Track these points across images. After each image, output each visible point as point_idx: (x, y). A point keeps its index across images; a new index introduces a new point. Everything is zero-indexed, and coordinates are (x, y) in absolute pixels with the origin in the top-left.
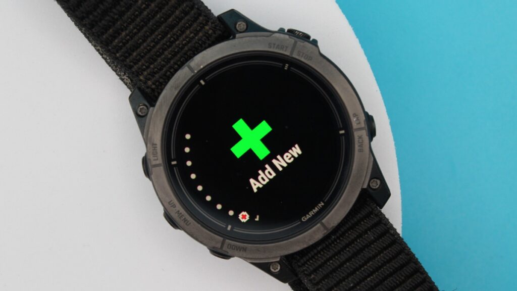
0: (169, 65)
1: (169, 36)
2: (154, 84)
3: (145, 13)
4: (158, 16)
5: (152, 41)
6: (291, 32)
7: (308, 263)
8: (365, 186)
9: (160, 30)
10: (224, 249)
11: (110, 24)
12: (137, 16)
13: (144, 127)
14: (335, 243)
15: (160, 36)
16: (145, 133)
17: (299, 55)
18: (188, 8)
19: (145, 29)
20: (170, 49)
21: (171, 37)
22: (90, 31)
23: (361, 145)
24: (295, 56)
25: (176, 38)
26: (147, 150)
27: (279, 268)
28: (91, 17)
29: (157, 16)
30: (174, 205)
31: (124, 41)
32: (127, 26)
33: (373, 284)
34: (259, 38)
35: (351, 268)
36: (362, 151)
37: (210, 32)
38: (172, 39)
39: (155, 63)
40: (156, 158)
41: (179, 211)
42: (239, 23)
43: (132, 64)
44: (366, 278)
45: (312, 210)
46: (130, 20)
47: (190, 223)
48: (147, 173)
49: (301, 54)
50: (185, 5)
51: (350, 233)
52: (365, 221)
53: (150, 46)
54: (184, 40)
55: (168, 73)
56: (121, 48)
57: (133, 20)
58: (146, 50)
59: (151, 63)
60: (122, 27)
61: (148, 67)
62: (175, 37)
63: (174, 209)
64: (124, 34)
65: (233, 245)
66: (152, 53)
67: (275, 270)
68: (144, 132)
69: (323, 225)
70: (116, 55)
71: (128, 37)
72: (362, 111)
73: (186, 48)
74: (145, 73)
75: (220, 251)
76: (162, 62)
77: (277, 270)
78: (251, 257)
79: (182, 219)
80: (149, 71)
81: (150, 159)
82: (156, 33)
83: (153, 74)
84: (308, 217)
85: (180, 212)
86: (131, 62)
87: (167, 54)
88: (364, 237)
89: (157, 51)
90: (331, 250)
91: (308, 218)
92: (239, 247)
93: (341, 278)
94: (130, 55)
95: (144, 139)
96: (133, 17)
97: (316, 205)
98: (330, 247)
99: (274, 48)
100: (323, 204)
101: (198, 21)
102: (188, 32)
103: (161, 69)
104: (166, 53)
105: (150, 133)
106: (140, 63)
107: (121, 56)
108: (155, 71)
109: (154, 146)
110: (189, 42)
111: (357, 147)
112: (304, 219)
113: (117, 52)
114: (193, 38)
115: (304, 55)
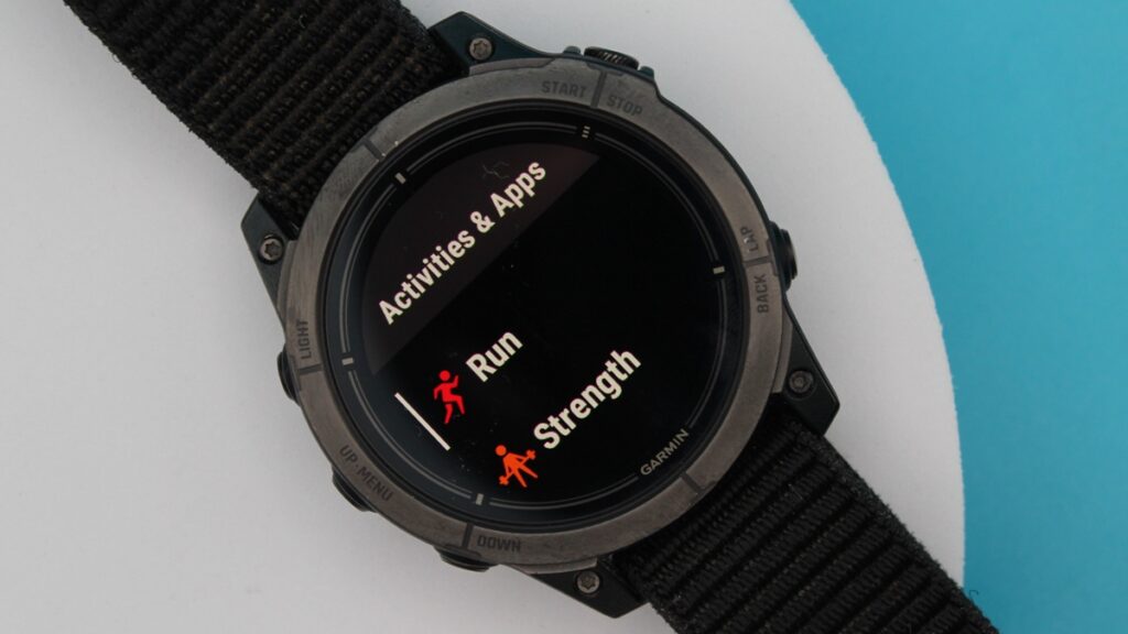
0: (328, 146)
1: (325, 81)
2: (295, 189)
3: (271, 32)
4: (300, 38)
5: (287, 95)
6: (594, 54)
7: (664, 570)
8: (779, 389)
9: (304, 69)
10: (470, 548)
11: (192, 57)
12: (251, 40)
13: (277, 285)
14: (720, 519)
15: (306, 83)
16: (279, 299)
17: (611, 104)
18: (366, 19)
19: (271, 68)
20: (329, 111)
21: (331, 84)
22: (147, 74)
23: (763, 298)
24: (603, 106)
25: (341, 86)
26: (287, 338)
27: (597, 583)
28: (148, 42)
29: (296, 38)
30: (354, 455)
31: (224, 96)
32: (229, 61)
33: (811, 604)
34: (521, 72)
35: (761, 572)
36: (767, 311)
37: (418, 69)
38: (332, 88)
39: (297, 144)
40: (306, 353)
41: (364, 468)
42: (475, 41)
43: (243, 146)
44: (795, 590)
45: (662, 449)
46: (236, 48)
47: (391, 495)
48: (290, 388)
49: (617, 101)
50: (359, 12)
51: (749, 492)
52: (781, 462)
53: (284, 105)
54: (360, 90)
55: (327, 164)
56: (217, 111)
57: (243, 49)
58: (274, 115)
59: (286, 144)
60: (220, 64)
61: (280, 153)
62: (339, 83)
63: (354, 464)
64: (223, 79)
65: (490, 538)
66: (289, 119)
67: (588, 588)
68: (276, 296)
69: (688, 480)
70: (207, 128)
71: (234, 87)
72: (761, 220)
73: (365, 107)
74: (275, 166)
75: (463, 553)
76: (312, 141)
77: (594, 589)
78: (532, 560)
79: (373, 486)
80: (282, 161)
81: (293, 357)
82: (297, 76)
83: (292, 167)
84: (655, 464)
85: (368, 470)
86: (241, 142)
87: (322, 121)
88: (782, 499)
89: (301, 117)
90: (711, 537)
91: (654, 467)
92: (504, 541)
93: (740, 596)
94: (239, 126)
95: (278, 313)
96: (242, 41)
97: (671, 437)
98: (709, 529)
99: (554, 90)
100: (686, 434)
101: (389, 47)
102: (367, 72)
103: (309, 156)
104: (321, 119)
105: (289, 298)
106: (263, 145)
107: (220, 129)
108: (296, 160)
109: (301, 327)
110: (369, 95)
111: (754, 304)
112: (646, 470)
113: (210, 121)
114: (380, 83)
115: (624, 103)
